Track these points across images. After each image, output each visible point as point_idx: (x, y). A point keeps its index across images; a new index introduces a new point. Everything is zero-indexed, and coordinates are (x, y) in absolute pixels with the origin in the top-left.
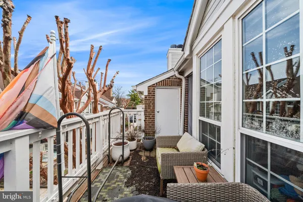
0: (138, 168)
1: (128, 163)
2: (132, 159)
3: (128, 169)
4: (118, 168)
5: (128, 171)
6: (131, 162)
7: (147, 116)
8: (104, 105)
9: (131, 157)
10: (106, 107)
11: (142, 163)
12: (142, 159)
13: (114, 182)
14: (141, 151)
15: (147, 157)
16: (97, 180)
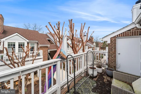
0: (100, 85)
1: (96, 79)
2: (98, 78)
3: (95, 82)
4: (90, 80)
5: (94, 83)
6: (97, 79)
7: (110, 56)
8: (89, 46)
9: (98, 76)
10: (90, 47)
11: (104, 83)
12: (105, 80)
13: (87, 85)
14: (105, 75)
15: (108, 81)
16: (81, 81)
